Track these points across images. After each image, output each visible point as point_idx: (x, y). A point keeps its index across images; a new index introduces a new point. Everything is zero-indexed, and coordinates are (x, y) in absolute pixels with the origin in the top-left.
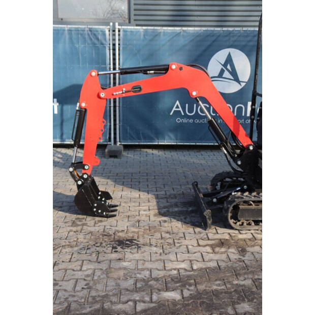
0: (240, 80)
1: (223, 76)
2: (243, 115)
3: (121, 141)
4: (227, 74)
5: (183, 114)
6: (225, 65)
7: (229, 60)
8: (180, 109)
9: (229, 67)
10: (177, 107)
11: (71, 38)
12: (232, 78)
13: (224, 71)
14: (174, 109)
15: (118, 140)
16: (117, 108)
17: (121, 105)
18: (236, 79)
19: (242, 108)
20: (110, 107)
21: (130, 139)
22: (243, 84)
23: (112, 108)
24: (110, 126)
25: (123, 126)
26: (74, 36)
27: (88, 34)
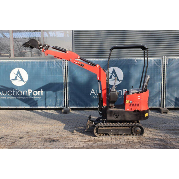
0: (119, 80)
2: (122, 94)
3: (69, 106)
5: (95, 95)
8: (94, 92)
9: (114, 74)
11: (48, 65)
14: (91, 92)
15: (68, 106)
16: (67, 93)
17: (69, 91)
20: (64, 92)
21: (73, 106)
23: (65, 93)
24: (65, 100)
25: (70, 100)
26: (49, 64)
27: (55, 63)
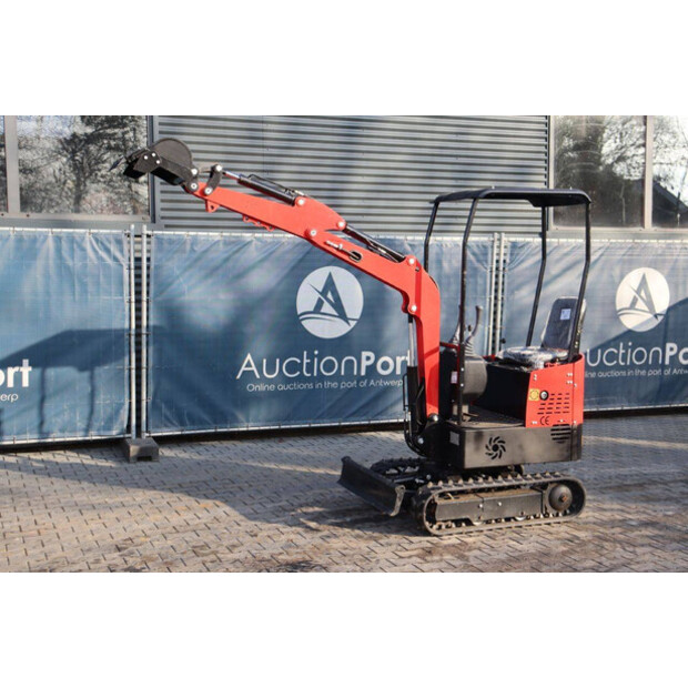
0: (349, 316)
1: (322, 311)
2: (355, 373)
3: (151, 429)
4: (327, 308)
5: (258, 376)
6: (324, 293)
7: (330, 285)
8: (254, 368)
9: (330, 296)
10: (249, 365)
12: (336, 314)
13: (322, 302)
14: (243, 368)
15: (144, 428)
16: (144, 371)
17: (151, 364)
18: (342, 315)
19: (352, 361)
20: (130, 370)
21: (166, 426)
22: (353, 323)
23: (133, 372)
24: (130, 403)
25: (153, 403)
27: (91, 243)
